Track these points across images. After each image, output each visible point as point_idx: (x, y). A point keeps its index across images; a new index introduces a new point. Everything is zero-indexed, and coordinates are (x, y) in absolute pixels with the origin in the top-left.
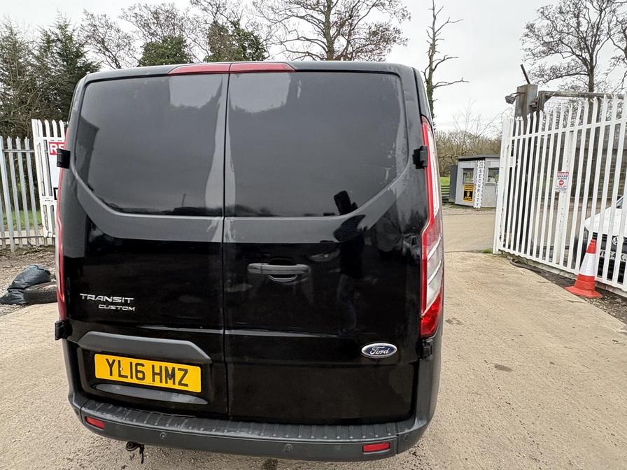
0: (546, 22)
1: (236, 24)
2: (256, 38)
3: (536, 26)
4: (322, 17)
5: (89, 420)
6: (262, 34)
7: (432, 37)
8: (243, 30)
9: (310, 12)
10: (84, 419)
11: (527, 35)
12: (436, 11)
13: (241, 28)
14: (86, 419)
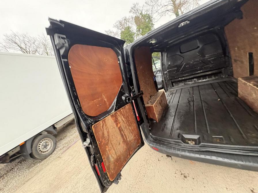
1: (141, 14)
2: (149, 15)
6: (150, 12)
13: (143, 14)
14: (152, 147)
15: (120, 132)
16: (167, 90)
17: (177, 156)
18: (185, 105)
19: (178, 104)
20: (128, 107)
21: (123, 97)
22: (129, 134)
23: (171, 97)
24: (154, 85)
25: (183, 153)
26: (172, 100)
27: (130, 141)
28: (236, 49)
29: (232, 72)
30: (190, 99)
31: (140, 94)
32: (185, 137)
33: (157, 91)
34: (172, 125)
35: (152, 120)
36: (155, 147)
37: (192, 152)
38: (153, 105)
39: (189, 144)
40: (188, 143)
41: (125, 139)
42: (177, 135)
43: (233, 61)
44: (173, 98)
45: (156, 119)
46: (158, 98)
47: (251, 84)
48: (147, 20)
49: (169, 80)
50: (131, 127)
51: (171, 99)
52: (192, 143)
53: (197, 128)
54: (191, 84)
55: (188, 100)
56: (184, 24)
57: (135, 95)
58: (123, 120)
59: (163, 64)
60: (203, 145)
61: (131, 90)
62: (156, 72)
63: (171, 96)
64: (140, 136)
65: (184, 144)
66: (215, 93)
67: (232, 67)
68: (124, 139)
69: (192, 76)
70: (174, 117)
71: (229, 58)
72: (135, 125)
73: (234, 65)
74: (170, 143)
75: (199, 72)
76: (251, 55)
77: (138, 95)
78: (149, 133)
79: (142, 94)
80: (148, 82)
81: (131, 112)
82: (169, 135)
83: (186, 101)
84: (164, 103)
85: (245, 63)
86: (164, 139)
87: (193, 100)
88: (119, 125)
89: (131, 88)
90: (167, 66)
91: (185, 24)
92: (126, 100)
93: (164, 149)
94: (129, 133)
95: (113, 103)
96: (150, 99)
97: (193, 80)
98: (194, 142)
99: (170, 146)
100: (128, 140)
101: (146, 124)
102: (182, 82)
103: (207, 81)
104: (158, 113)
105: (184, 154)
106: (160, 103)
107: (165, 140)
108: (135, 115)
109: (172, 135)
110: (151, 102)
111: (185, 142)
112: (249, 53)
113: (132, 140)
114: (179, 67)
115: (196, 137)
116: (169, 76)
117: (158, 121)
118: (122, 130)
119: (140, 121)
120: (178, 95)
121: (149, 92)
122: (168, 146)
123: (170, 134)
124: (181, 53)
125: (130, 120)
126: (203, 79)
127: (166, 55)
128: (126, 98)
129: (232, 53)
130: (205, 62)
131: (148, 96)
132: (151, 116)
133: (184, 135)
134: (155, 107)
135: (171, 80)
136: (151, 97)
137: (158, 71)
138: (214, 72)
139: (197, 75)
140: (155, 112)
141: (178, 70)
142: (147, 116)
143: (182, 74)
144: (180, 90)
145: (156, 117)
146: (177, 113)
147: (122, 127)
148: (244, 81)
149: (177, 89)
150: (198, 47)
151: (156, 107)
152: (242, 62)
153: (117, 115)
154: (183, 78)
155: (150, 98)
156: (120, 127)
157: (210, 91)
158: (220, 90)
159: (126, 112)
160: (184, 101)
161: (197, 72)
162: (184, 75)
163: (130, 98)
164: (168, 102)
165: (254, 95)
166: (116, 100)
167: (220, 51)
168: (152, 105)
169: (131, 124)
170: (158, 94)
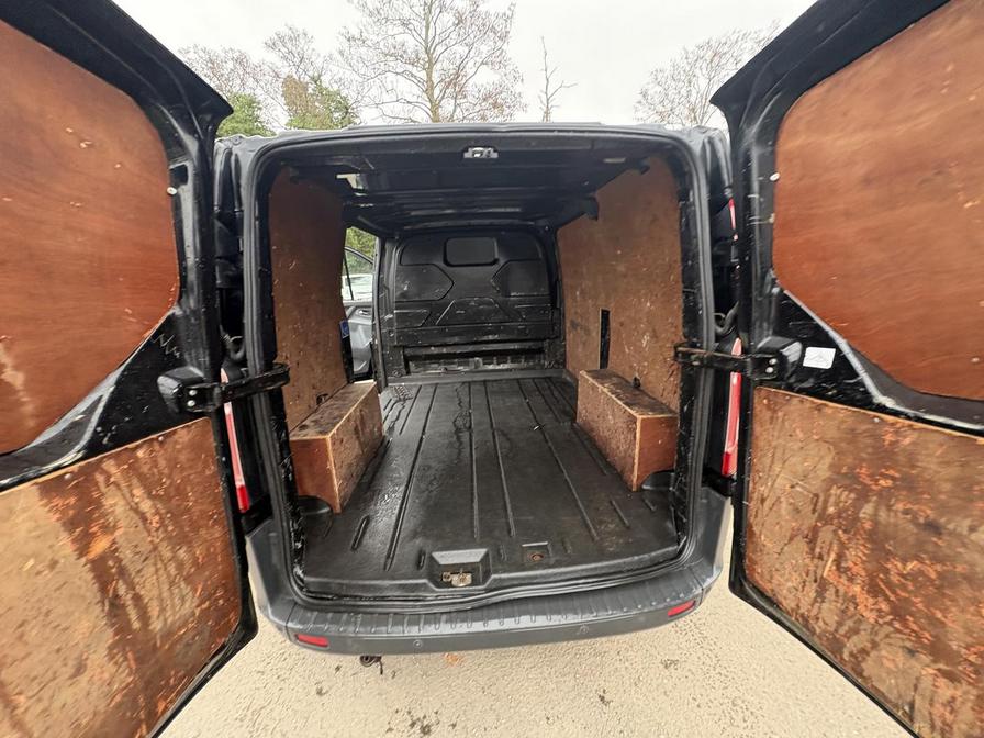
0: (659, 89)
1: (316, 80)
2: (345, 99)
3: (650, 92)
4: (423, 75)
5: (301, 636)
6: (350, 94)
7: (545, 102)
8: (326, 89)
9: (409, 67)
10: (293, 638)
11: (640, 102)
12: (548, 73)
13: (324, 85)
14: (298, 637)
15: (103, 589)
16: (387, 385)
17: (406, 647)
18: (447, 441)
19: (421, 438)
20: (186, 439)
21: (161, 380)
22: (165, 595)
23: (400, 412)
24: (339, 354)
25: (430, 630)
26: (401, 421)
27: (168, 634)
28: (578, 293)
29: (564, 354)
30: (460, 423)
31: (274, 379)
32: (442, 562)
33: (349, 383)
34: (394, 519)
35: (313, 503)
36: (311, 634)
37: (463, 615)
38: (328, 437)
39: (453, 587)
40: (449, 585)
41: (136, 625)
42: (413, 556)
43: (568, 325)
44: (404, 414)
45: (333, 497)
46: (351, 410)
47: (606, 390)
48: (336, 115)
49: (395, 347)
50: (190, 551)
51: (398, 418)
52: (462, 580)
53: (481, 520)
54: (465, 372)
55: (455, 425)
56: (482, 153)
57: (242, 377)
58: (136, 510)
59: (380, 286)
60: (495, 580)
61: (225, 352)
62: (351, 309)
63: (398, 406)
64: (239, 594)
65: (437, 589)
66: (527, 408)
67: (565, 340)
68: (122, 629)
69: (470, 348)
70: (402, 488)
71: (562, 315)
72: (216, 534)
73: (570, 337)
74: (383, 599)
75: (491, 337)
76: (605, 315)
77: (265, 381)
78: (293, 568)
79: (285, 377)
80: (315, 336)
81: (206, 466)
82: (383, 561)
83: (448, 427)
84: (372, 432)
85: (594, 334)
86: (361, 582)
87: (470, 427)
88: (100, 546)
89: (223, 343)
90: (394, 296)
91: (484, 156)
92: (182, 395)
93: (355, 629)
94: (172, 584)
95: (83, 406)
96: (316, 411)
97: (471, 360)
98: (469, 577)
99: (380, 614)
100: (156, 625)
101: (281, 523)
102: (440, 364)
103: (507, 370)
104: (344, 471)
105: (434, 632)
106: (356, 429)
107: (364, 588)
108: (230, 480)
109: (395, 561)
110: (316, 421)
111: (440, 583)
112: (603, 311)
113: (185, 623)
114: (435, 307)
115: (474, 555)
116: (401, 333)
117: (338, 509)
118: (122, 572)
119: (248, 513)
120: (421, 406)
121: (313, 381)
122: (372, 613)
123: (388, 557)
124: (446, 262)
125: (188, 510)
126: (498, 364)
127: (396, 254)
128: (185, 386)
129: (568, 302)
130: (507, 311)
131: (309, 396)
132: (309, 488)
133: (437, 555)
134: (334, 444)
135: (404, 347)
136: (319, 400)
137: (357, 307)
138: (527, 345)
139: (484, 348)
140: (331, 466)
141: (430, 318)
142: (291, 486)
143: (442, 333)
144: (432, 390)
145: (333, 491)
146: (415, 470)
147: (126, 555)
148: (591, 380)
149: (420, 383)
150: (495, 262)
151: (338, 443)
152: (588, 332)
153: (100, 478)
154: (444, 351)
155: (313, 403)
156: (113, 551)
157: (515, 400)
158: (538, 401)
159: (173, 463)
160: (442, 427)
161: (485, 338)
162: (449, 340)
163: (213, 388)
164: (385, 427)
165: (610, 417)
166: (106, 389)
167: (544, 290)
168: (320, 437)
169: (196, 528)
170: (350, 393)
